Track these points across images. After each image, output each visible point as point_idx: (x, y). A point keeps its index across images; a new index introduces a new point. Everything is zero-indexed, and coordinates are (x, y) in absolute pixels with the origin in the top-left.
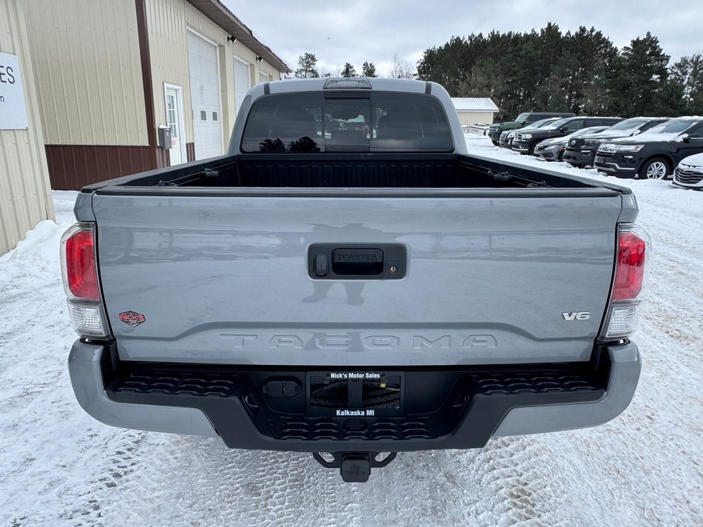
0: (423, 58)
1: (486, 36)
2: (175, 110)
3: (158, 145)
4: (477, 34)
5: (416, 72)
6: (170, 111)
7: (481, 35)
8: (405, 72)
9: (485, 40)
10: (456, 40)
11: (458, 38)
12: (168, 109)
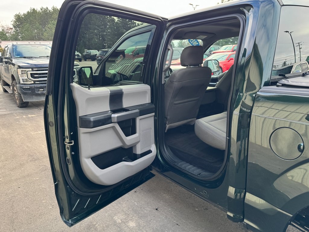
0: (14, 19)
1: (50, 8)
4: (45, 7)
5: (12, 27)
7: (47, 8)
8: (5, 27)
9: (50, 11)
10: (33, 10)
11: (34, 10)
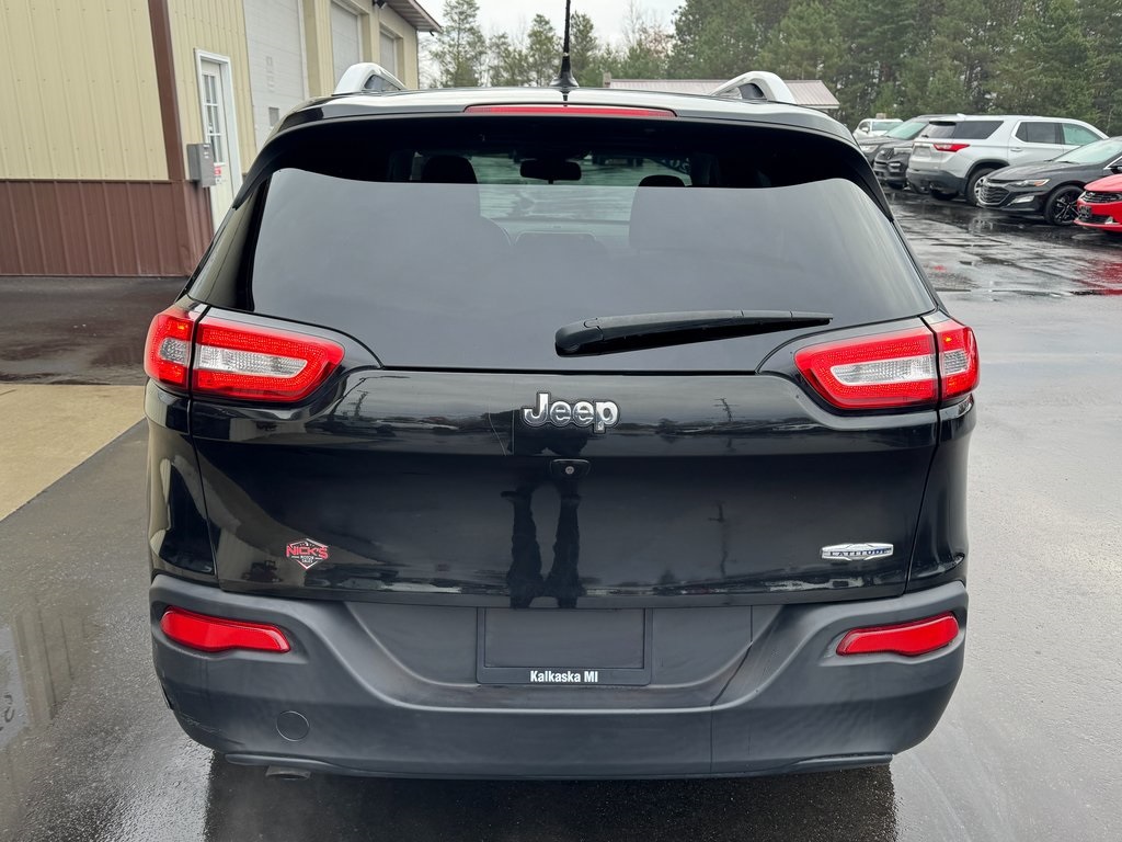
0: (684, 4)
2: (220, 104)
3: (188, 177)
5: (672, 30)
6: (209, 108)
8: (651, 31)
12: (204, 104)
